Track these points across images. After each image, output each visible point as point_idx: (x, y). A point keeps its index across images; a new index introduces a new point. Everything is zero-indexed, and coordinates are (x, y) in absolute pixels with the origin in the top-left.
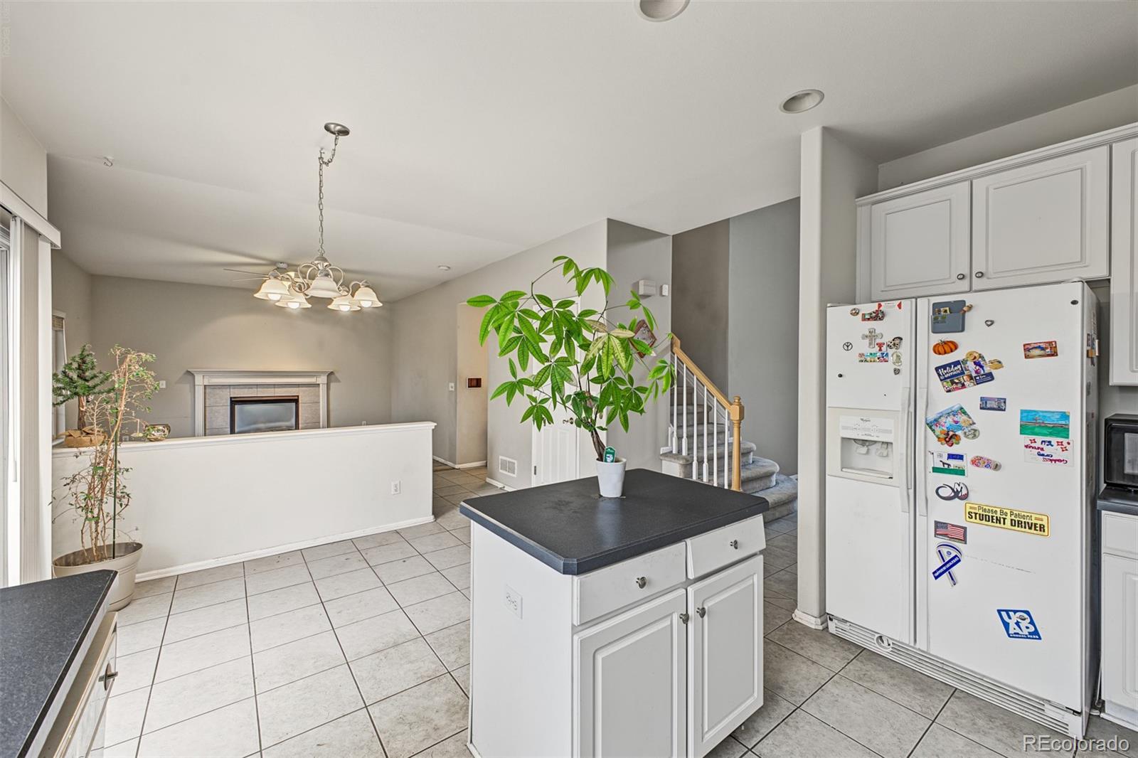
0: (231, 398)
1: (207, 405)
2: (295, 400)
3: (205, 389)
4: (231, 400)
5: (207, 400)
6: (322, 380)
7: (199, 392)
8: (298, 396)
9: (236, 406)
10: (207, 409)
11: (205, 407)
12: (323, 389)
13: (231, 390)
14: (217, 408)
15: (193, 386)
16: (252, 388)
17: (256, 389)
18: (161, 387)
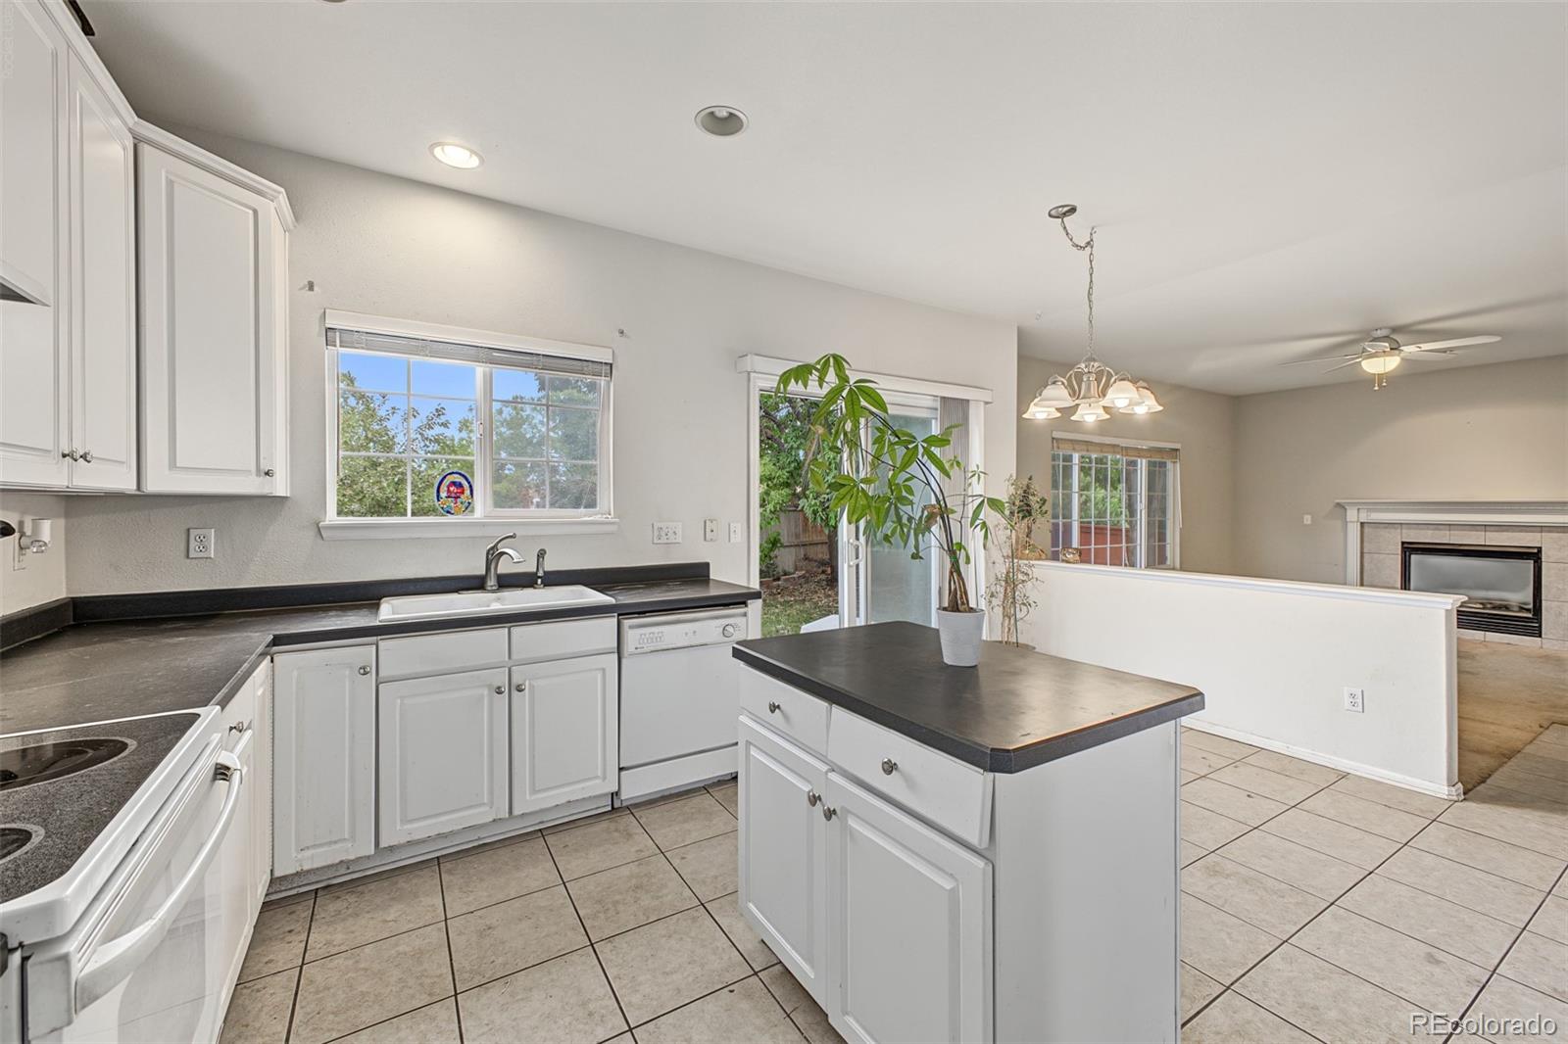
0: (1403, 543)
1: (1365, 550)
2: (1532, 555)
3: (1362, 527)
4: (1403, 548)
5: (1365, 544)
7: (1354, 532)
8: (1539, 548)
9: (1413, 556)
10: (1366, 556)
11: (1362, 553)
13: (1404, 531)
14: (1382, 556)
15: (1346, 523)
16: (1440, 530)
17: (1447, 532)
18: (1305, 522)
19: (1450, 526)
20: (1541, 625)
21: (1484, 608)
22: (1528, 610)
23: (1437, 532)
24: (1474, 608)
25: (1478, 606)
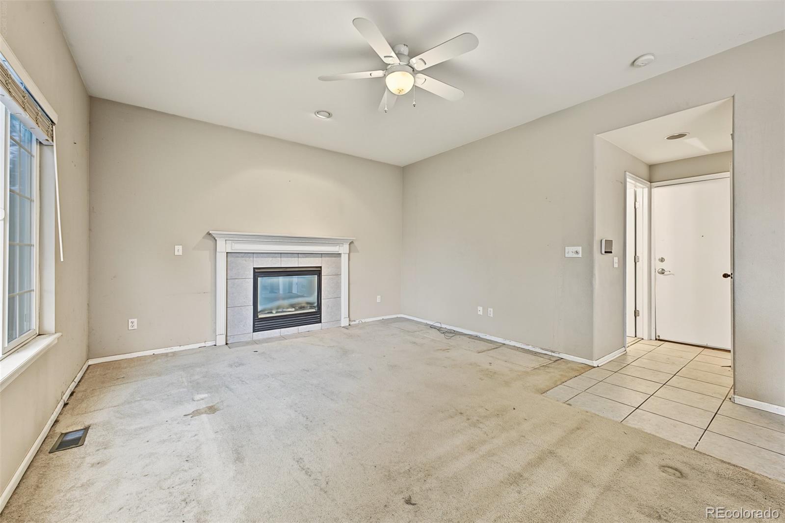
0: (254, 268)
2: (317, 271)
3: (227, 257)
5: (229, 271)
6: (344, 249)
7: (221, 261)
8: (321, 267)
10: (230, 282)
11: (227, 279)
12: (344, 260)
13: (255, 259)
14: (240, 281)
15: (216, 253)
16: (276, 257)
17: (280, 259)
18: (176, 253)
19: (281, 254)
20: (321, 315)
21: (296, 310)
22: (315, 307)
23: (274, 259)
24: (292, 311)
25: (293, 310)
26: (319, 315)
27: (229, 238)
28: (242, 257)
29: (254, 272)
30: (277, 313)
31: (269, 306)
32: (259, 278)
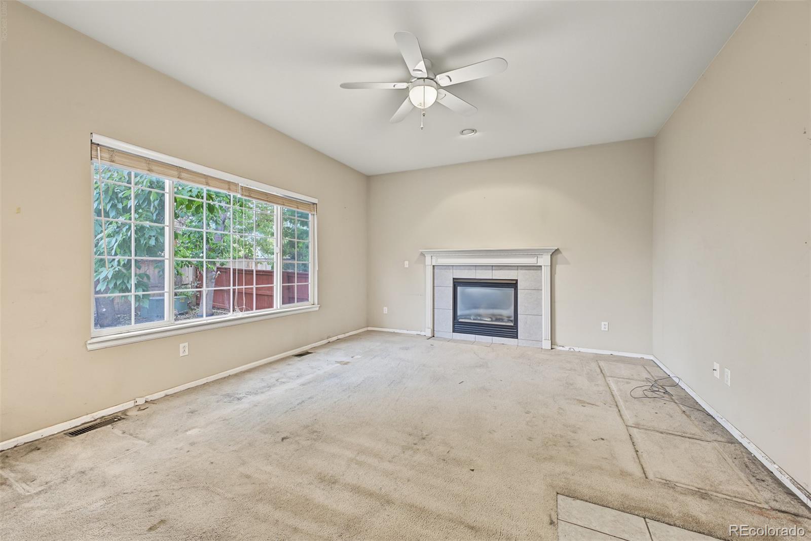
0: (453, 278)
2: (513, 284)
3: (434, 269)
5: (435, 280)
6: (545, 261)
8: (516, 280)
10: (436, 288)
11: (434, 286)
12: (545, 273)
13: (454, 271)
14: (443, 288)
15: (425, 266)
16: (471, 269)
17: (475, 271)
18: (405, 266)
19: (476, 267)
20: (517, 330)
21: (492, 321)
22: (511, 321)
23: (470, 271)
24: (487, 321)
25: (489, 319)
26: (515, 331)
27: (434, 254)
28: (445, 269)
29: (454, 282)
30: (474, 320)
31: (467, 312)
32: (458, 288)
